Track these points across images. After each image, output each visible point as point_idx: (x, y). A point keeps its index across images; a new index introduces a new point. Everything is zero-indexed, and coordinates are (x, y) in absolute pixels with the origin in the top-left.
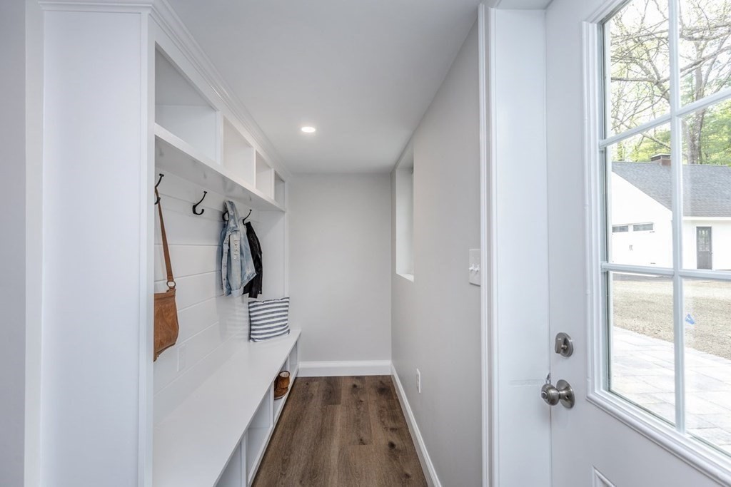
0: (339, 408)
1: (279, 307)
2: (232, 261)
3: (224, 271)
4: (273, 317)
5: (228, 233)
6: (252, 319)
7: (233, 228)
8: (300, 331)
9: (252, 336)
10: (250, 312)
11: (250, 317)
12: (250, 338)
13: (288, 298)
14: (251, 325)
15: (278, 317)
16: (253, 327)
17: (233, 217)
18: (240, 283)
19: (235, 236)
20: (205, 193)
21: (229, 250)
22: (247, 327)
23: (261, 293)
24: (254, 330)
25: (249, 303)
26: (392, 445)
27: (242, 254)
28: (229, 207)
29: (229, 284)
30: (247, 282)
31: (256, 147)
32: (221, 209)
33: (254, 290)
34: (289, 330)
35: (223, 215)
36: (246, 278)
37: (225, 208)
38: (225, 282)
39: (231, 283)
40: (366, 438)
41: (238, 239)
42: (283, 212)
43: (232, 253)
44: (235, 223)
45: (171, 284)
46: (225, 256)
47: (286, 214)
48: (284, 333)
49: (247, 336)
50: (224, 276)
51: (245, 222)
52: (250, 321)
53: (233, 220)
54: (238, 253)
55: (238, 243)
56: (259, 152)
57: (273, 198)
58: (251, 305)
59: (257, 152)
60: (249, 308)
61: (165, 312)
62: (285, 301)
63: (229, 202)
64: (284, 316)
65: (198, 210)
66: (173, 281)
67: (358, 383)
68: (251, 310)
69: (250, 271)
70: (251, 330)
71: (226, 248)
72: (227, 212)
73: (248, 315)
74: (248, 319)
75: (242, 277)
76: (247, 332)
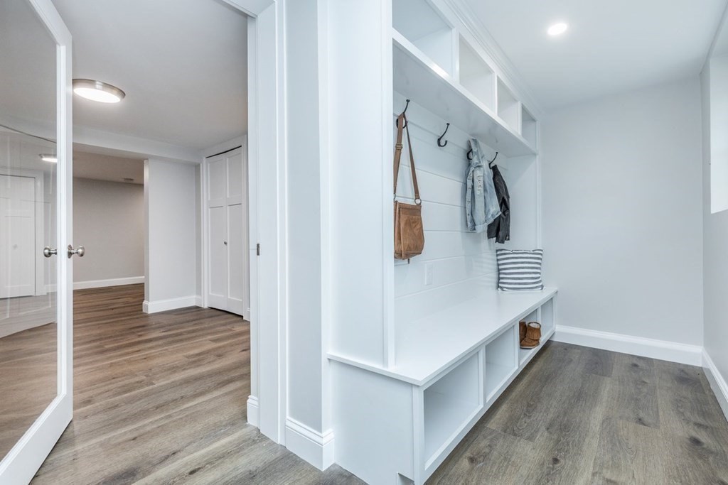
0: (608, 380)
1: (531, 258)
2: (476, 196)
3: (468, 206)
4: (523, 268)
5: (472, 169)
6: (500, 267)
7: (477, 163)
8: (556, 289)
9: (501, 285)
10: (498, 260)
11: (498, 265)
12: (498, 287)
13: (542, 251)
14: (499, 274)
15: (529, 268)
16: (501, 276)
17: (477, 153)
18: (483, 219)
19: (478, 171)
20: (448, 124)
21: (473, 187)
22: (494, 275)
23: (509, 239)
24: (503, 278)
25: (497, 251)
26: (696, 442)
27: (485, 190)
28: (473, 144)
29: (473, 221)
30: (491, 220)
31: (497, 73)
32: (465, 147)
33: (501, 234)
34: (542, 286)
35: (468, 154)
36: (490, 216)
37: (470, 146)
38: (469, 218)
39: (475, 218)
40: (647, 419)
41: (482, 175)
42: (535, 155)
43: (476, 189)
44: (478, 159)
45: (418, 201)
46: (469, 191)
47: (538, 157)
48: (536, 287)
49: (494, 285)
50: (468, 211)
51: (492, 165)
52: (499, 270)
53: (476, 156)
54: (482, 189)
55: (482, 179)
56: (500, 77)
57: (520, 133)
58: (499, 253)
59: (498, 77)
60: (497, 255)
61: (413, 223)
62: (538, 255)
63: (473, 140)
64: (537, 268)
65: (442, 142)
66: (419, 198)
67: (641, 364)
68: (500, 257)
69: (495, 209)
70: (499, 278)
71: (469, 183)
72: (471, 150)
73: (496, 263)
74: (496, 267)
75: (486, 213)
76: (495, 280)
